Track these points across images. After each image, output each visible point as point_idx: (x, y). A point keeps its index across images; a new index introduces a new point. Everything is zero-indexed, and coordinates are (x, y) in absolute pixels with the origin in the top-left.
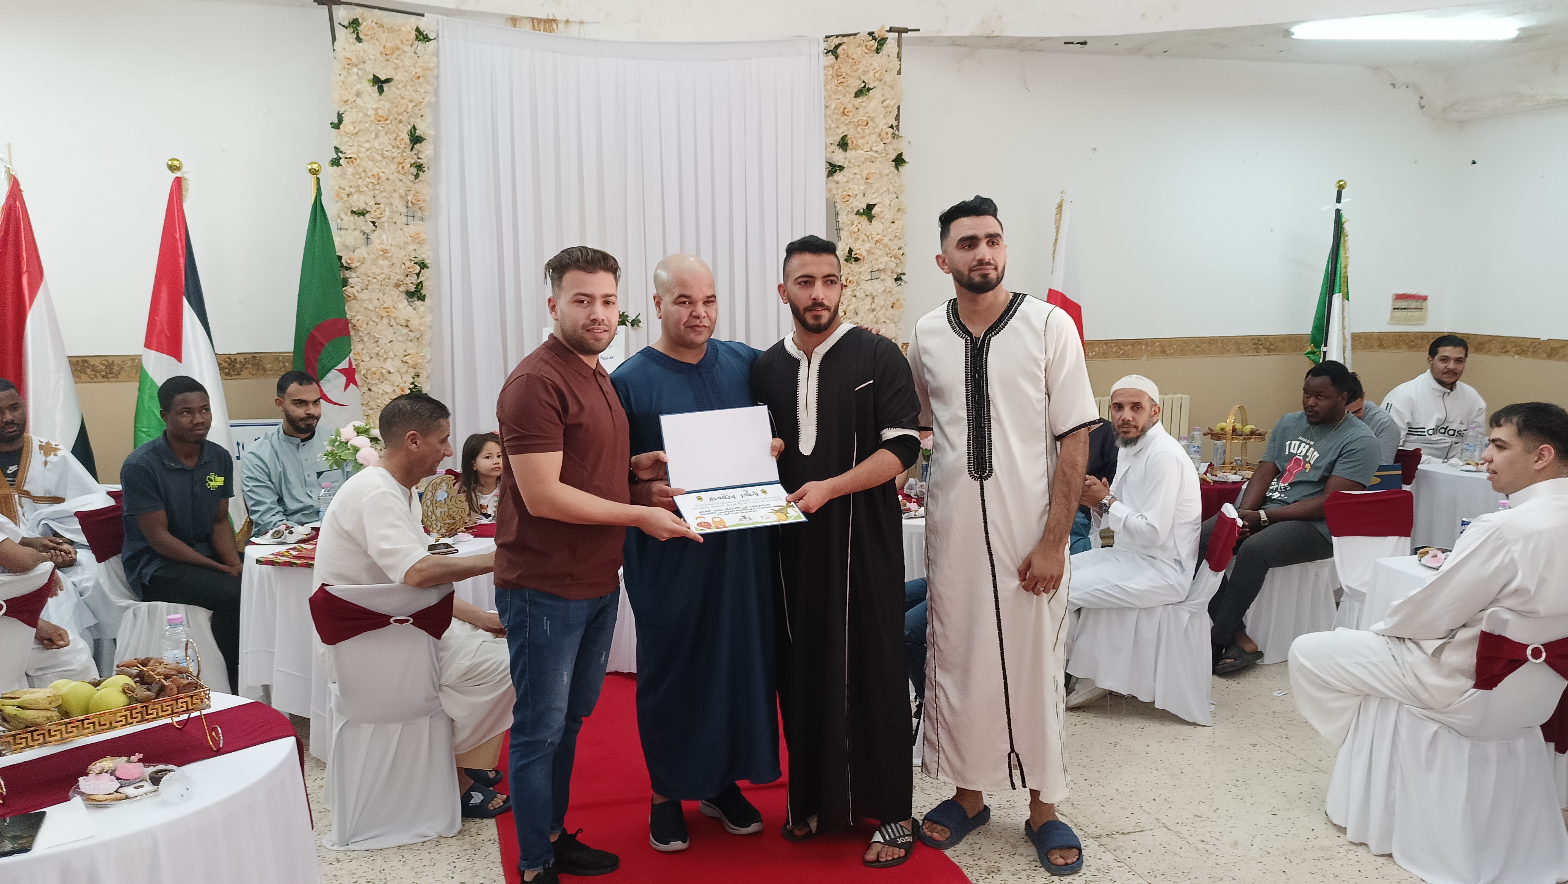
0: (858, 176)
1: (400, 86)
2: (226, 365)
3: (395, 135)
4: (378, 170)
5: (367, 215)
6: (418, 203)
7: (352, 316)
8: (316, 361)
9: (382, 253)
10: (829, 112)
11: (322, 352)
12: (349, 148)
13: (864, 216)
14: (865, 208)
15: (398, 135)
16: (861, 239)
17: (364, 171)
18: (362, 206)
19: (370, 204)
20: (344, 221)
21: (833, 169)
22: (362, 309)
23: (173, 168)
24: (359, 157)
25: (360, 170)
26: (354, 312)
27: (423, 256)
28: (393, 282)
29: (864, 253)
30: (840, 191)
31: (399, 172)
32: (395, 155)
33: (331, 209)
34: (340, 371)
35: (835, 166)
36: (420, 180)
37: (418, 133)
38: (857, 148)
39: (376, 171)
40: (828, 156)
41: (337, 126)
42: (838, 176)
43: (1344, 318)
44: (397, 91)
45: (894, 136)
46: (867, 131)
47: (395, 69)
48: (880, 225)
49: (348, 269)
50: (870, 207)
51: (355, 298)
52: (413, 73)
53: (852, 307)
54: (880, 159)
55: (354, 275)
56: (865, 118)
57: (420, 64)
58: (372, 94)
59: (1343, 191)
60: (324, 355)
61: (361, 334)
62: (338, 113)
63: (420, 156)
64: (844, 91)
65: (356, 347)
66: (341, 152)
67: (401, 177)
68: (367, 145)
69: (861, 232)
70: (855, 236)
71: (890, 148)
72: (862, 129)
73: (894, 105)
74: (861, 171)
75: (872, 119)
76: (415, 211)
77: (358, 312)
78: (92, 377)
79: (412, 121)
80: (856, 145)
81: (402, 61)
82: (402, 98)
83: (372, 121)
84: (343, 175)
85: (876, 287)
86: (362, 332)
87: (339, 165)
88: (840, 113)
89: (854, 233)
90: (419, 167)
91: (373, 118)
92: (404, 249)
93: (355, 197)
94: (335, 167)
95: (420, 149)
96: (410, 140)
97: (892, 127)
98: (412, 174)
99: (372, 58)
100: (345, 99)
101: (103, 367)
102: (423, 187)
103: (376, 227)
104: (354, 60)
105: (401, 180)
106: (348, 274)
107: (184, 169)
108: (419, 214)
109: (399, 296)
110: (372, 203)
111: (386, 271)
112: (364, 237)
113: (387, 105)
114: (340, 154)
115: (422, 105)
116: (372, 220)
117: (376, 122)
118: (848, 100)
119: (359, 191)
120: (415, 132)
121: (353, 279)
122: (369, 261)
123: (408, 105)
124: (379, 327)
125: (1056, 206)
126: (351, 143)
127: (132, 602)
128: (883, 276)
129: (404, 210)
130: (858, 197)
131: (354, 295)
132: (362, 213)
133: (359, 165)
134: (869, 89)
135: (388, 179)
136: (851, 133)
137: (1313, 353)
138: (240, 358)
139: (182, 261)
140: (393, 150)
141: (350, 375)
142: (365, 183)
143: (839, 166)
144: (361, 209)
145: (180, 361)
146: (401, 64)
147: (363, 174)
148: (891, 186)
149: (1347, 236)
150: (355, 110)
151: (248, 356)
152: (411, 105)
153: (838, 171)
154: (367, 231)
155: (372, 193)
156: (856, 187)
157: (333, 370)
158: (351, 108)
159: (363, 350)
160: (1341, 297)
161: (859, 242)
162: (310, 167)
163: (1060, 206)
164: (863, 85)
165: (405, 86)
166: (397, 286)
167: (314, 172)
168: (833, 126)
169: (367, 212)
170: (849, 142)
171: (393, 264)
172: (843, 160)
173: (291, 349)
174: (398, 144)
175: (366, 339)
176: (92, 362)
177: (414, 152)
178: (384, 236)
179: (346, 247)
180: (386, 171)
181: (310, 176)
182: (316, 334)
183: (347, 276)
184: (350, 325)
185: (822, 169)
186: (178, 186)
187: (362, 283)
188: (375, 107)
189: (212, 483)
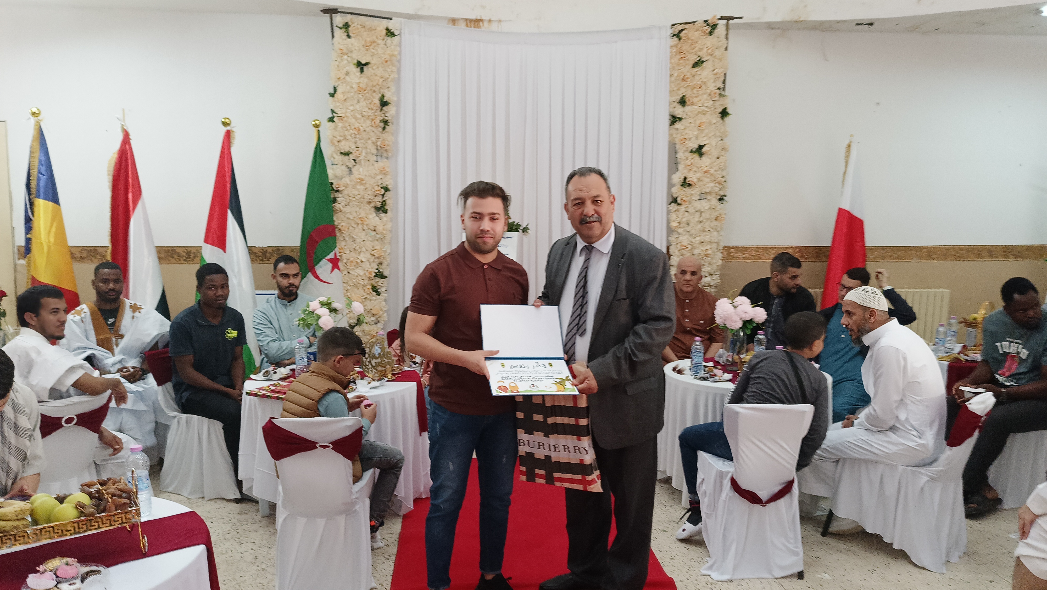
0: (692, 125)
1: (374, 68)
2: (260, 254)
3: (370, 101)
5: (351, 155)
6: (385, 147)
7: (339, 223)
8: (314, 253)
9: (359, 181)
10: (673, 79)
11: (317, 247)
12: (339, 110)
13: (696, 154)
14: (697, 148)
15: (372, 101)
16: (694, 170)
17: (349, 125)
18: (347, 149)
19: (352, 148)
20: (335, 159)
21: (674, 120)
22: (345, 219)
23: (225, 124)
24: (346, 116)
25: (347, 125)
26: (338, 220)
27: (387, 183)
28: (366, 200)
29: (695, 180)
31: (372, 126)
32: (370, 114)
33: (327, 151)
34: (328, 260)
35: (676, 118)
36: (386, 132)
37: (386, 99)
38: (692, 104)
39: (357, 125)
40: (671, 110)
41: (332, 95)
42: (678, 125)
44: (373, 71)
45: (721, 95)
46: (700, 92)
47: (372, 56)
48: (708, 160)
49: (337, 191)
50: (701, 147)
51: (341, 211)
52: (383, 58)
53: (685, 220)
54: (710, 112)
55: (340, 195)
56: (699, 83)
57: (388, 52)
58: (356, 74)
60: (318, 250)
61: (344, 235)
62: (334, 86)
63: (387, 115)
64: (684, 64)
65: (341, 244)
66: (335, 113)
67: (373, 129)
68: (352, 108)
69: (694, 165)
70: (689, 168)
71: (717, 104)
72: (696, 91)
73: (722, 73)
74: (695, 121)
75: (705, 83)
76: (382, 153)
77: (342, 220)
78: (177, 260)
79: (382, 91)
80: (692, 102)
81: (377, 50)
82: (376, 75)
83: (356, 92)
84: (336, 128)
85: (704, 205)
87: (333, 121)
88: (681, 79)
89: (688, 166)
90: (386, 122)
91: (356, 89)
92: (374, 178)
93: (343, 143)
94: (331, 123)
95: (386, 110)
96: (380, 103)
97: (719, 89)
98: (381, 127)
99: (357, 48)
100: (338, 77)
101: (184, 254)
102: (388, 137)
103: (356, 163)
104: (345, 51)
105: (373, 131)
106: (337, 195)
107: (232, 125)
108: (385, 154)
109: (370, 210)
110: (353, 147)
111: (362, 193)
112: (348, 170)
113: (366, 80)
115: (389, 80)
116: (354, 158)
117: (358, 92)
118: (687, 70)
119: (345, 139)
120: (383, 99)
121: (340, 198)
122: (350, 186)
123: (378, 80)
124: (356, 231)
125: (846, 146)
126: (341, 107)
127: (176, 413)
128: (709, 197)
129: (375, 151)
130: (692, 140)
131: (340, 209)
132: (347, 154)
133: (346, 121)
134: (703, 62)
135: (365, 131)
136: (688, 93)
138: (270, 250)
139: (228, 186)
140: (369, 111)
141: (335, 263)
142: (350, 133)
143: (679, 118)
144: (346, 151)
145: (225, 252)
146: (376, 52)
147: (349, 128)
148: (718, 131)
150: (345, 84)
151: (273, 248)
152: (381, 80)
153: (678, 121)
154: (350, 166)
155: (353, 140)
156: (691, 132)
157: (324, 260)
158: (343, 83)
159: (345, 246)
161: (692, 172)
162: (313, 123)
163: (849, 146)
164: (699, 59)
165: (378, 68)
166: (369, 203)
167: (316, 126)
169: (351, 153)
170: (687, 100)
171: (366, 188)
172: (682, 113)
173: (298, 244)
174: (372, 106)
175: (347, 238)
176: (178, 250)
177: (383, 112)
178: (361, 170)
179: (336, 177)
180: (363, 125)
181: (314, 129)
182: (314, 235)
183: (336, 196)
184: (336, 230)
185: (666, 120)
186: (228, 136)
187: (345, 201)
188: (357, 82)
189: (229, 335)
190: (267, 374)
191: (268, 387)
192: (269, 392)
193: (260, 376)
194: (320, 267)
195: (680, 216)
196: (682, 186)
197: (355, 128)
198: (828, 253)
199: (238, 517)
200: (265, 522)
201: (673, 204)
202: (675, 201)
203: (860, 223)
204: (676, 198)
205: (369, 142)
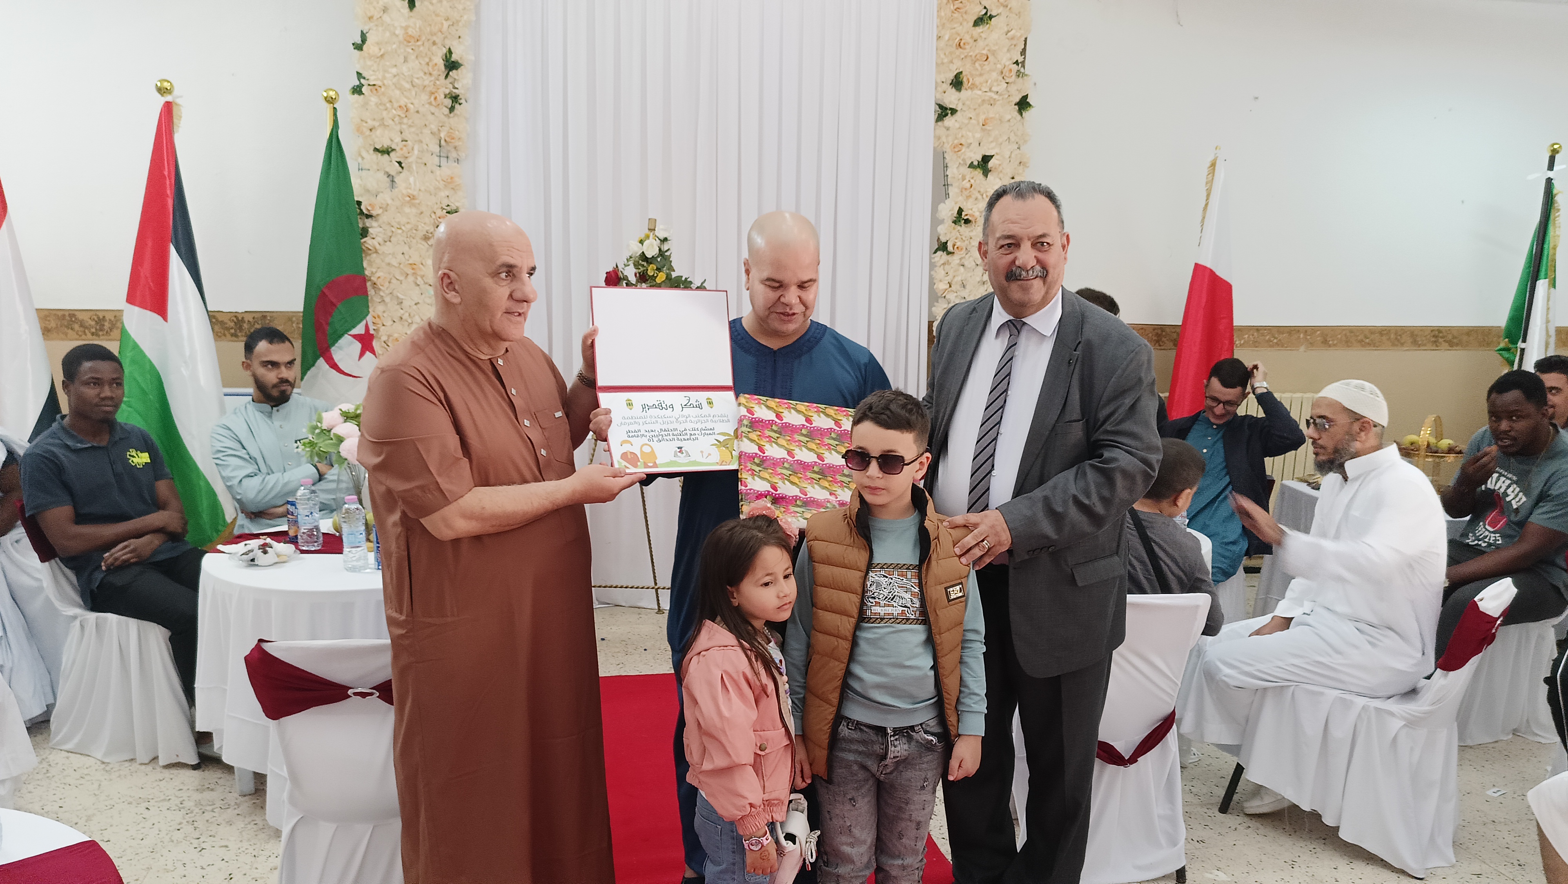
0: (973, 121)
2: (232, 324)
3: (427, 60)
4: (406, 100)
5: (392, 154)
6: (453, 141)
7: (372, 273)
8: (327, 324)
9: (408, 199)
10: (942, 44)
11: (334, 314)
12: (372, 73)
13: (978, 170)
14: (980, 160)
15: (430, 60)
16: (974, 197)
17: (391, 102)
18: (385, 143)
19: (395, 141)
20: (365, 160)
21: (944, 112)
22: (383, 265)
23: (162, 91)
24: (384, 85)
25: (385, 100)
26: (372, 268)
27: (457, 204)
28: (421, 234)
30: (950, 139)
31: (430, 104)
32: (426, 83)
33: (350, 146)
34: (355, 336)
35: (946, 109)
36: (456, 115)
37: (454, 57)
38: (973, 87)
39: (403, 101)
40: (938, 96)
41: (359, 47)
42: (949, 121)
43: (1548, 309)
44: (431, 7)
45: (1019, 74)
46: (987, 68)
49: (369, 216)
50: (986, 159)
51: (376, 252)
53: (958, 279)
54: (1001, 102)
55: (374, 224)
56: (984, 52)
58: (402, 10)
59: (1557, 157)
60: (336, 318)
61: (382, 293)
62: (362, 32)
63: (456, 86)
64: (961, 19)
65: (376, 308)
66: (364, 78)
67: (433, 109)
68: (394, 71)
69: (975, 189)
70: (966, 193)
71: (1013, 89)
72: (980, 65)
73: (1021, 36)
74: (978, 115)
75: (994, 53)
76: (449, 151)
77: (378, 268)
78: (80, 333)
79: (448, 43)
80: (972, 84)
82: (437, 16)
83: (400, 42)
84: (365, 105)
86: (383, 291)
87: (361, 93)
88: (955, 45)
89: (966, 189)
90: (455, 99)
91: (401, 38)
92: (435, 195)
93: (379, 132)
94: (356, 96)
95: (456, 77)
96: (445, 65)
97: (1017, 63)
98: (446, 107)
100: (369, 15)
101: (93, 323)
102: (458, 123)
103: (402, 168)
105: (433, 114)
106: (368, 222)
107: (176, 92)
108: (453, 155)
110: (398, 139)
111: (413, 220)
112: (388, 180)
113: (419, 23)
114: (362, 81)
115: (460, 24)
116: (398, 160)
117: (405, 43)
118: (966, 28)
119: (383, 125)
120: (451, 56)
121: (375, 228)
122: (393, 209)
123: (442, 24)
124: (403, 286)
125: (1208, 165)
126: (375, 68)
127: (78, 611)
129: (436, 148)
130: (972, 146)
131: (375, 249)
132: (387, 151)
133: (383, 94)
134: (991, 17)
135: (418, 112)
136: (967, 70)
137: (1507, 349)
138: (248, 318)
139: (170, 202)
140: (425, 78)
141: (366, 342)
142: (391, 115)
143: (951, 109)
144: (385, 146)
145: (165, 319)
147: (388, 105)
148: (1012, 134)
149: (1558, 210)
150: (380, 29)
151: (256, 315)
152: (446, 24)
153: (949, 115)
154: (392, 173)
155: (398, 128)
156: (970, 134)
157: (346, 335)
158: (377, 25)
159: (384, 312)
160: (1547, 285)
161: (971, 200)
162: (325, 94)
163: (1213, 165)
164: (985, 11)
167: (330, 100)
168: (946, 60)
169: (393, 150)
170: (965, 80)
171: (422, 213)
172: (956, 102)
173: (300, 307)
174: (430, 69)
175: (387, 299)
176: (80, 316)
177: (449, 79)
178: (412, 180)
179: (368, 191)
180: (416, 102)
181: (327, 104)
182: (326, 291)
183: (368, 225)
184: (369, 284)
185: (931, 113)
186: (168, 112)
187: (385, 234)
188: (404, 25)
194: (340, 348)
195: (951, 273)
196: (955, 222)
197: (400, 107)
199: (197, 796)
200: (246, 804)
201: (939, 253)
202: (943, 247)
203: (1227, 288)
204: (946, 243)
205: (427, 131)
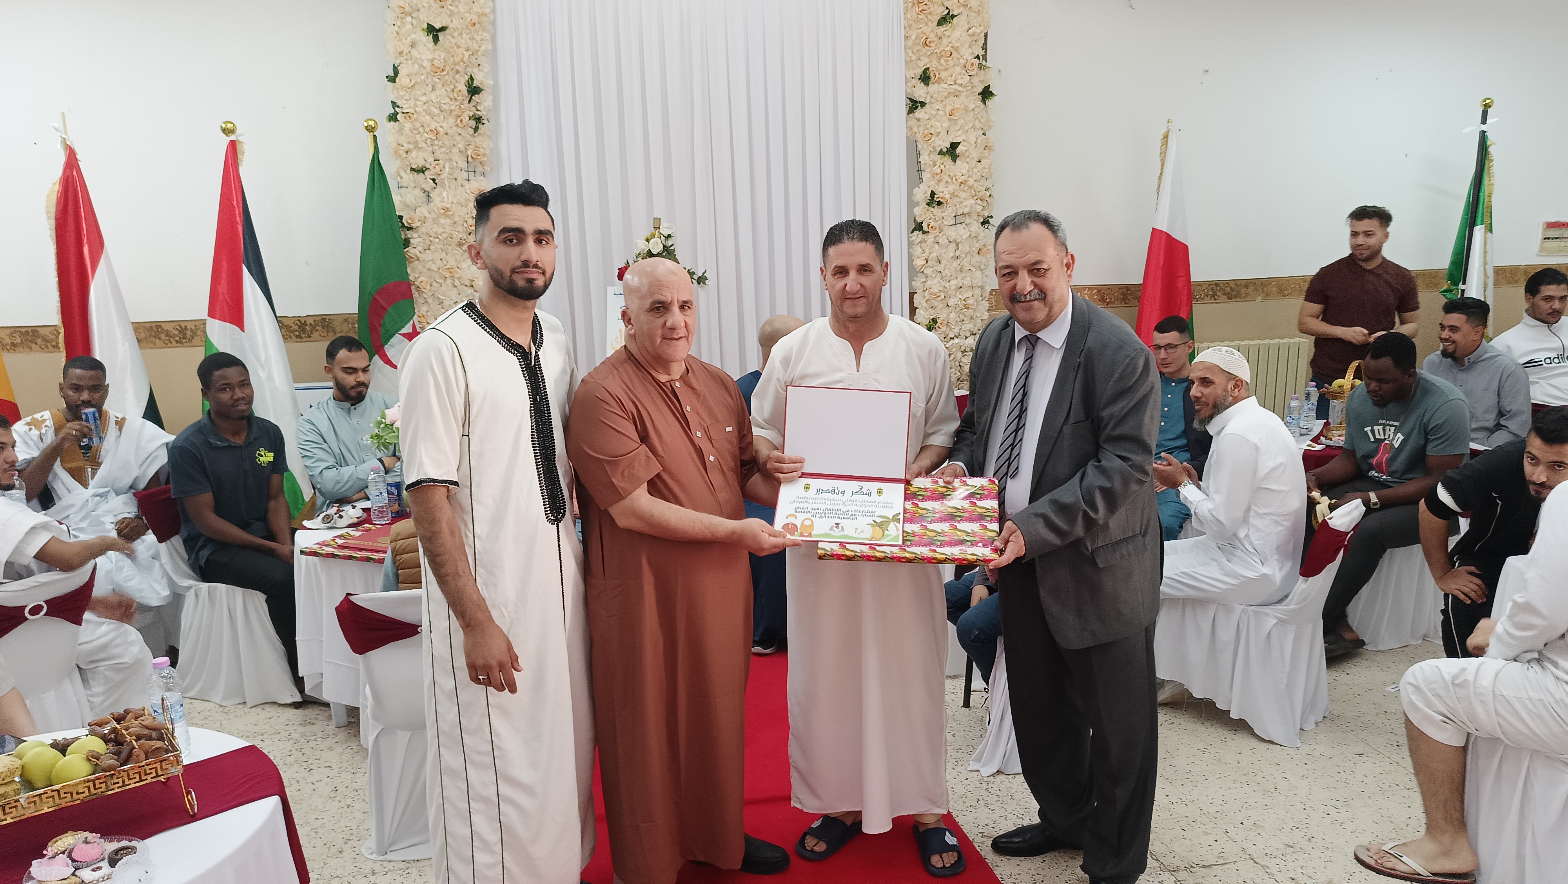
0: (940, 112)
1: (455, 34)
2: (296, 327)
3: (452, 87)
4: (436, 124)
5: (426, 173)
6: (478, 157)
7: (415, 278)
8: (380, 325)
9: (442, 211)
10: (910, 43)
11: (385, 317)
12: (405, 102)
13: (947, 156)
14: (949, 147)
15: (455, 87)
16: (944, 180)
17: (422, 126)
18: (421, 163)
19: (429, 161)
20: (403, 180)
21: (914, 105)
22: (425, 270)
23: (226, 131)
24: (416, 112)
25: (418, 125)
26: (415, 273)
28: (456, 241)
29: (948, 197)
30: (921, 129)
31: (457, 126)
32: (453, 107)
33: (390, 167)
35: (916, 102)
36: (480, 134)
37: (476, 83)
38: (939, 81)
39: (434, 125)
40: (909, 91)
41: (392, 79)
42: (919, 113)
43: (1485, 252)
44: (452, 40)
45: (981, 67)
46: (951, 63)
47: (450, 16)
48: (965, 164)
49: (410, 229)
50: (954, 146)
51: (418, 259)
52: (469, 20)
53: (934, 255)
54: (965, 93)
55: (415, 235)
56: (948, 49)
57: (475, 10)
58: (427, 45)
59: (1489, 110)
60: (387, 320)
61: (425, 296)
62: (394, 65)
63: (479, 108)
64: (926, 19)
65: (421, 309)
66: (398, 107)
67: (459, 130)
68: (424, 99)
69: (944, 174)
70: (937, 177)
71: (976, 80)
72: (945, 60)
73: (981, 33)
74: (944, 106)
75: (957, 49)
76: (476, 166)
77: (421, 273)
78: (166, 342)
79: (469, 70)
80: (939, 78)
81: (457, 7)
82: (459, 47)
83: (428, 73)
84: (401, 130)
85: (962, 232)
86: (426, 294)
87: (396, 120)
88: (921, 43)
89: (937, 174)
90: (478, 120)
91: (428, 70)
93: (414, 154)
94: (392, 123)
95: (478, 101)
96: (468, 91)
97: (978, 57)
98: (471, 128)
99: (426, 5)
100: (399, 51)
101: (176, 332)
102: (482, 141)
103: (436, 184)
104: (407, 9)
105: (460, 134)
106: (409, 234)
107: (238, 132)
108: (480, 169)
109: (462, 256)
110: (431, 159)
111: (448, 230)
112: (424, 195)
113: (443, 55)
114: (397, 109)
115: (479, 53)
116: (432, 177)
117: (432, 73)
118: (930, 29)
119: (417, 147)
120: (472, 83)
121: (415, 239)
122: (430, 221)
123: (464, 55)
124: (443, 288)
125: (1162, 137)
126: (407, 97)
127: (192, 582)
128: (968, 221)
129: (465, 165)
130: (941, 135)
131: (416, 256)
132: (422, 170)
133: (416, 120)
134: (953, 17)
135: (447, 134)
136: (933, 65)
137: (1449, 291)
138: (310, 321)
139: (240, 228)
140: (451, 103)
142: (423, 139)
143: (921, 102)
144: (420, 166)
145: (243, 330)
146: (456, 10)
147: (421, 130)
148: (977, 121)
149: (1492, 160)
150: (410, 62)
151: (317, 318)
152: (467, 54)
153: (919, 107)
154: (427, 189)
155: (430, 149)
156: (938, 124)
157: (396, 335)
158: (406, 60)
159: (427, 312)
160: (1483, 230)
161: (942, 184)
162: (366, 124)
163: (1166, 137)
164: (947, 12)
165: (461, 34)
166: (460, 245)
167: (370, 129)
168: (914, 58)
169: (427, 169)
170: (932, 75)
171: (455, 223)
172: (925, 96)
173: (355, 310)
174: (456, 96)
175: (430, 301)
176: (165, 327)
177: (472, 103)
178: (445, 194)
179: (407, 206)
180: (444, 125)
181: (367, 133)
182: (377, 297)
183: (409, 236)
184: (413, 288)
185: (902, 106)
186: (233, 150)
187: (424, 243)
188: (430, 57)
189: (262, 459)
190: (328, 519)
191: (334, 540)
192: (335, 548)
193: (317, 522)
194: (393, 346)
195: (927, 251)
196: (928, 204)
197: (431, 131)
198: (1139, 293)
199: (301, 729)
200: (342, 735)
201: (916, 232)
202: (919, 227)
203: (1184, 249)
204: (922, 223)
205: (455, 150)
